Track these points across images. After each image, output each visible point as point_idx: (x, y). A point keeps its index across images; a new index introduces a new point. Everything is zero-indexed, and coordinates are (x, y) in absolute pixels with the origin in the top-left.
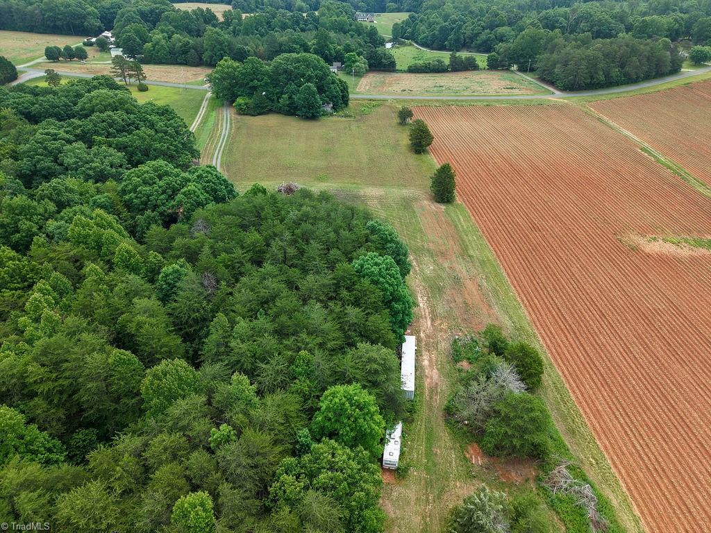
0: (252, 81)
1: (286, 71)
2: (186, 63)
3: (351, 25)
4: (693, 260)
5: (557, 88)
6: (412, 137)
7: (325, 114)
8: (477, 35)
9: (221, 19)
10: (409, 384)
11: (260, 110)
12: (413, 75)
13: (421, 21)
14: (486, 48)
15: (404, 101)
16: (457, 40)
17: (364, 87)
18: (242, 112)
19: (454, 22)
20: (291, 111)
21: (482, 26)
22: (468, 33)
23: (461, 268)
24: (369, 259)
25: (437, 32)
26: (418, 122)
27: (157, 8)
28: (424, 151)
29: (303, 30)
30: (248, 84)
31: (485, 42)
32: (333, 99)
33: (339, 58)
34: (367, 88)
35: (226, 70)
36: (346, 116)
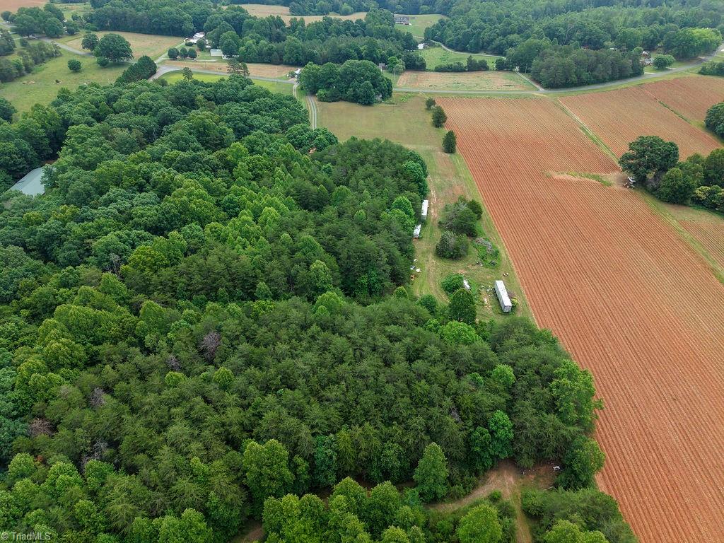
0: (329, 78)
1: (351, 72)
2: (270, 62)
3: (391, 32)
4: (579, 183)
5: (542, 86)
6: (434, 117)
7: (377, 102)
8: (493, 40)
9: (288, 25)
10: (424, 213)
11: (334, 98)
12: (438, 73)
13: (449, 26)
14: (499, 51)
15: (430, 93)
16: (477, 44)
17: (403, 83)
18: (321, 99)
19: (475, 28)
20: (355, 99)
21: (497, 33)
22: (486, 38)
23: (454, 181)
24: (410, 164)
25: (461, 37)
26: (438, 107)
27: (237, 15)
28: (441, 126)
29: (354, 35)
30: (326, 81)
31: (499, 46)
32: (382, 91)
33: (383, 60)
34: (404, 83)
35: (312, 71)
36: (391, 103)
